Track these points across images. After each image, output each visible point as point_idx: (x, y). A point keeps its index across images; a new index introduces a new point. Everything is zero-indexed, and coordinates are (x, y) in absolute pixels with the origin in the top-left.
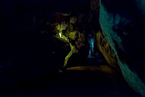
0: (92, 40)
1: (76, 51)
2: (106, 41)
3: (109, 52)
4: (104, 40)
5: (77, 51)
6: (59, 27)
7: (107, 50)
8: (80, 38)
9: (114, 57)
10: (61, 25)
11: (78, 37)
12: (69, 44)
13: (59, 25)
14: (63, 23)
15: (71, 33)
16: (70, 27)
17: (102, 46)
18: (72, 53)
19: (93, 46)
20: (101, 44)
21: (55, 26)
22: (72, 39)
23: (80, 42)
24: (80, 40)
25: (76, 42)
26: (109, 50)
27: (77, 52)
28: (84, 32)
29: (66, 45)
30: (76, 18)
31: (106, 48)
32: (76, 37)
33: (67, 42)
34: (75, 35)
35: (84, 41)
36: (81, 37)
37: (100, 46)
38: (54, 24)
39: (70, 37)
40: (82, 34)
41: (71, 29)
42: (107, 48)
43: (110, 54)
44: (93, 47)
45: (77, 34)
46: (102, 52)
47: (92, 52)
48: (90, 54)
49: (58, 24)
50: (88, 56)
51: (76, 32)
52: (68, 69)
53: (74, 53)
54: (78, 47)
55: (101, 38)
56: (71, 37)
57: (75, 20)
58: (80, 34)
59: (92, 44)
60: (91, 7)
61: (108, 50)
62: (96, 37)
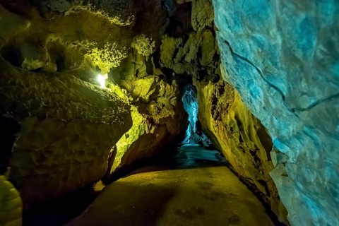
0: (193, 104)
1: (150, 129)
2: (228, 104)
3: (236, 135)
4: (221, 100)
5: (153, 129)
6: (99, 59)
7: (229, 129)
8: (164, 96)
9: (251, 151)
10: (103, 52)
11: (157, 92)
12: (128, 107)
13: (95, 50)
14: (110, 47)
15: (140, 82)
16: (138, 67)
17: (215, 119)
18: (139, 135)
19: (195, 119)
20: (213, 114)
21: (85, 52)
22: (141, 98)
23: (163, 106)
24: (162, 100)
25: (152, 106)
26: (237, 129)
27: (152, 131)
28: (174, 82)
29: (116, 109)
30: (154, 42)
31: (228, 124)
32: (151, 92)
33: (120, 103)
34: (149, 87)
35: (173, 103)
36: (167, 94)
37: (212, 119)
38: (79, 46)
39: (137, 91)
40: (168, 86)
41: (140, 71)
42: (230, 124)
43: (238, 140)
44: (195, 121)
45: (155, 87)
46: (216, 134)
47: (192, 133)
48: (188, 137)
49: (91, 47)
50: (183, 142)
51: (152, 80)
52: (121, 180)
53: (143, 133)
54: (157, 118)
55: (215, 96)
56: (139, 92)
57: (151, 48)
58: (162, 87)
59: (194, 114)
60: (192, 21)
61: (232, 129)
62: (202, 95)
